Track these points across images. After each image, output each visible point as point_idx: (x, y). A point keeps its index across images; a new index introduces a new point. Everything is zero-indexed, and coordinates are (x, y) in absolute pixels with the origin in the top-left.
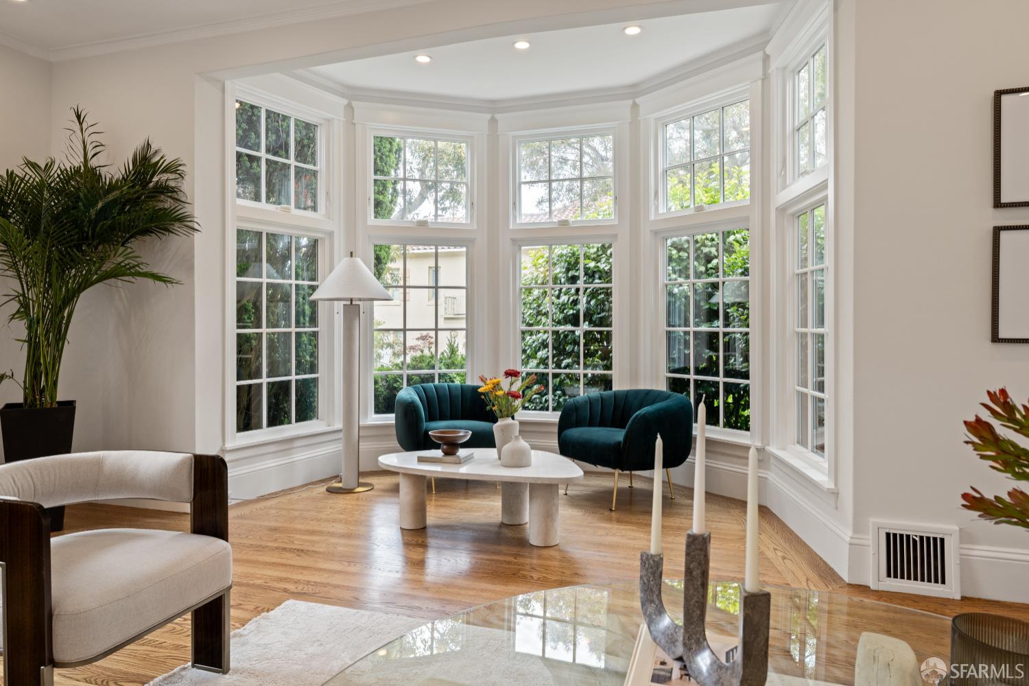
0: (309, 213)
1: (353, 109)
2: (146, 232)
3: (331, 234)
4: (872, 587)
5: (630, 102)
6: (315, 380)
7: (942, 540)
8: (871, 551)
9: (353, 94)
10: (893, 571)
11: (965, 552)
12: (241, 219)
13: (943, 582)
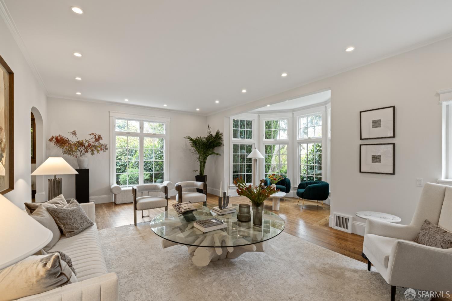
0: (249, 140)
1: (260, 116)
2: (217, 146)
3: (254, 144)
4: (333, 228)
5: (324, 106)
6: (251, 174)
7: (348, 219)
8: (333, 219)
9: (260, 113)
10: (337, 225)
11: (353, 222)
12: (233, 142)
13: (348, 229)
